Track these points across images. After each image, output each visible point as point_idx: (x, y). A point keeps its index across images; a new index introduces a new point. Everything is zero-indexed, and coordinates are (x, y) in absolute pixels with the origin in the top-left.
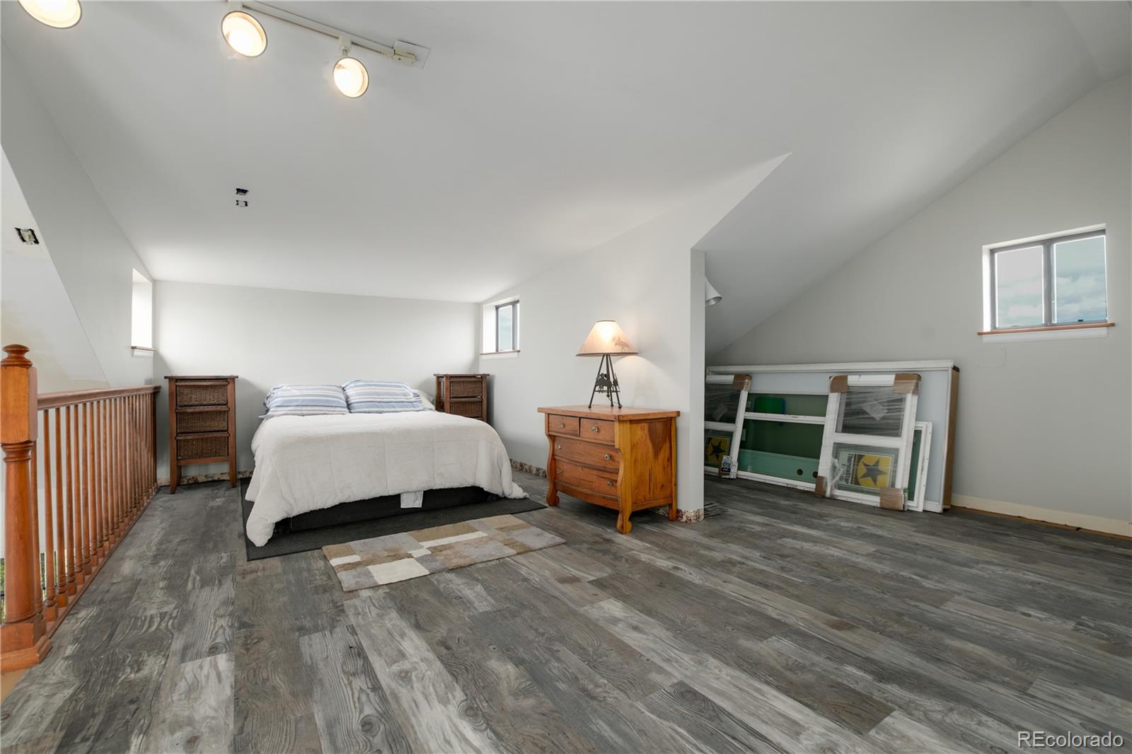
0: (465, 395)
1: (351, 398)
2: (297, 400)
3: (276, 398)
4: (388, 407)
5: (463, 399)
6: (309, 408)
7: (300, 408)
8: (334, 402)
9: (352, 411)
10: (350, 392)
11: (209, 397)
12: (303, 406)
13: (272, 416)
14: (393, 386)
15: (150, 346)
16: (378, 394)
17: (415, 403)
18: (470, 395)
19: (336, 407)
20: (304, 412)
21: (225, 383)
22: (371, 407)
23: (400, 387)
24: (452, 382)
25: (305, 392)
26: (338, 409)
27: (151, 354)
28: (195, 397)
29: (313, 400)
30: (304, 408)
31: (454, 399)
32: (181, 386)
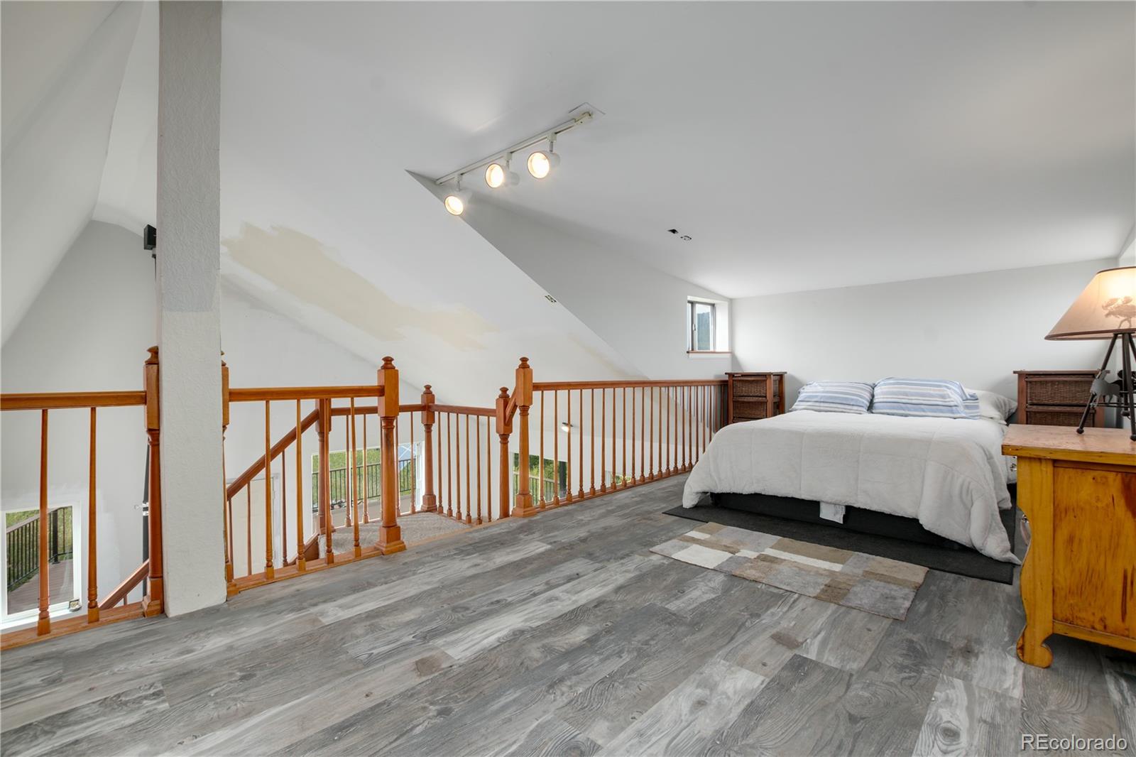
0: (1058, 402)
1: (876, 397)
2: (817, 396)
3: (804, 392)
4: (916, 410)
5: (1051, 408)
6: (826, 405)
7: (817, 404)
8: (852, 400)
9: (874, 411)
10: (877, 391)
11: (754, 390)
12: (821, 402)
13: (796, 410)
14: (931, 385)
15: (727, 350)
16: (906, 394)
17: (954, 408)
18: (1068, 402)
19: (853, 405)
20: (822, 408)
21: (764, 379)
22: (894, 408)
23: (940, 386)
24: (1030, 382)
25: (828, 389)
26: (855, 408)
27: (728, 356)
28: (744, 389)
29: (831, 397)
30: (822, 404)
31: (1035, 407)
32: (735, 381)
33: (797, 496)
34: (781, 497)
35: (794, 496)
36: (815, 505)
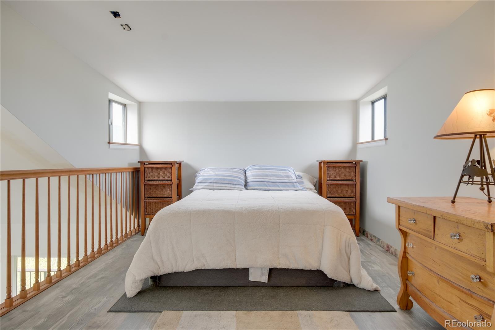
0: (341, 178)
1: (248, 178)
2: (211, 179)
3: (200, 177)
4: (274, 186)
5: (338, 182)
6: (218, 185)
7: (212, 184)
8: (235, 180)
9: (248, 188)
10: (248, 174)
11: (162, 175)
12: (214, 183)
13: (196, 190)
14: (280, 170)
15: (136, 143)
16: (267, 176)
17: (295, 184)
18: (345, 178)
19: (236, 184)
20: (215, 187)
21: (170, 166)
22: (261, 186)
23: (285, 170)
24: (329, 167)
25: (217, 173)
26: (237, 186)
27: (137, 147)
28: (154, 175)
29: (221, 179)
30: (215, 185)
31: (331, 181)
32: (146, 167)
33: (233, 267)
34: (220, 269)
35: (231, 267)
36: (246, 271)
